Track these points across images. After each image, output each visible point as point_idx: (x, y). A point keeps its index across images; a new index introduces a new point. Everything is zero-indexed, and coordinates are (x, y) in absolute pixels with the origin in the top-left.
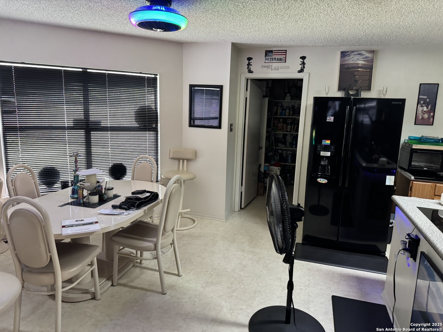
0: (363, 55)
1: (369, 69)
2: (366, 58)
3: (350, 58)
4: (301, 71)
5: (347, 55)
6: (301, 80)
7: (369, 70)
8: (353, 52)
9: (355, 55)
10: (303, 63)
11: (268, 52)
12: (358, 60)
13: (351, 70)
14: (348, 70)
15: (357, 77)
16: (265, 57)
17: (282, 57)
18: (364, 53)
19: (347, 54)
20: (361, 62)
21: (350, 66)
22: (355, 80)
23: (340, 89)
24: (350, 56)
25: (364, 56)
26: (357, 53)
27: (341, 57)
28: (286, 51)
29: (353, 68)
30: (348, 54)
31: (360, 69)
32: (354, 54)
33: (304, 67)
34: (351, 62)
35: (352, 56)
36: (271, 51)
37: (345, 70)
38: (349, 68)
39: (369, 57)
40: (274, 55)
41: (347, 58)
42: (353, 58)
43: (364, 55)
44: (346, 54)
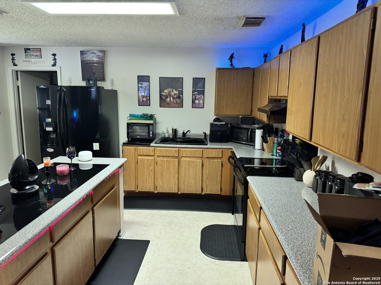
0: (96, 54)
1: (102, 64)
2: (98, 56)
3: (87, 55)
4: (54, 65)
5: (85, 53)
8: (88, 51)
9: (90, 53)
10: (55, 59)
11: (27, 50)
12: (93, 57)
13: (89, 65)
15: (94, 70)
16: (25, 53)
17: (38, 54)
18: (96, 52)
19: (85, 52)
20: (95, 59)
21: (88, 62)
22: (93, 73)
23: (83, 80)
24: (87, 54)
25: (97, 55)
26: (91, 52)
27: (81, 55)
28: (41, 49)
29: (90, 63)
30: (86, 53)
31: (95, 64)
32: (89, 52)
33: (56, 62)
34: (88, 59)
35: (89, 54)
36: (29, 49)
37: (85, 65)
38: (88, 64)
39: (100, 56)
40: (32, 52)
41: (85, 56)
42: (89, 55)
43: (97, 53)
44: (84, 53)
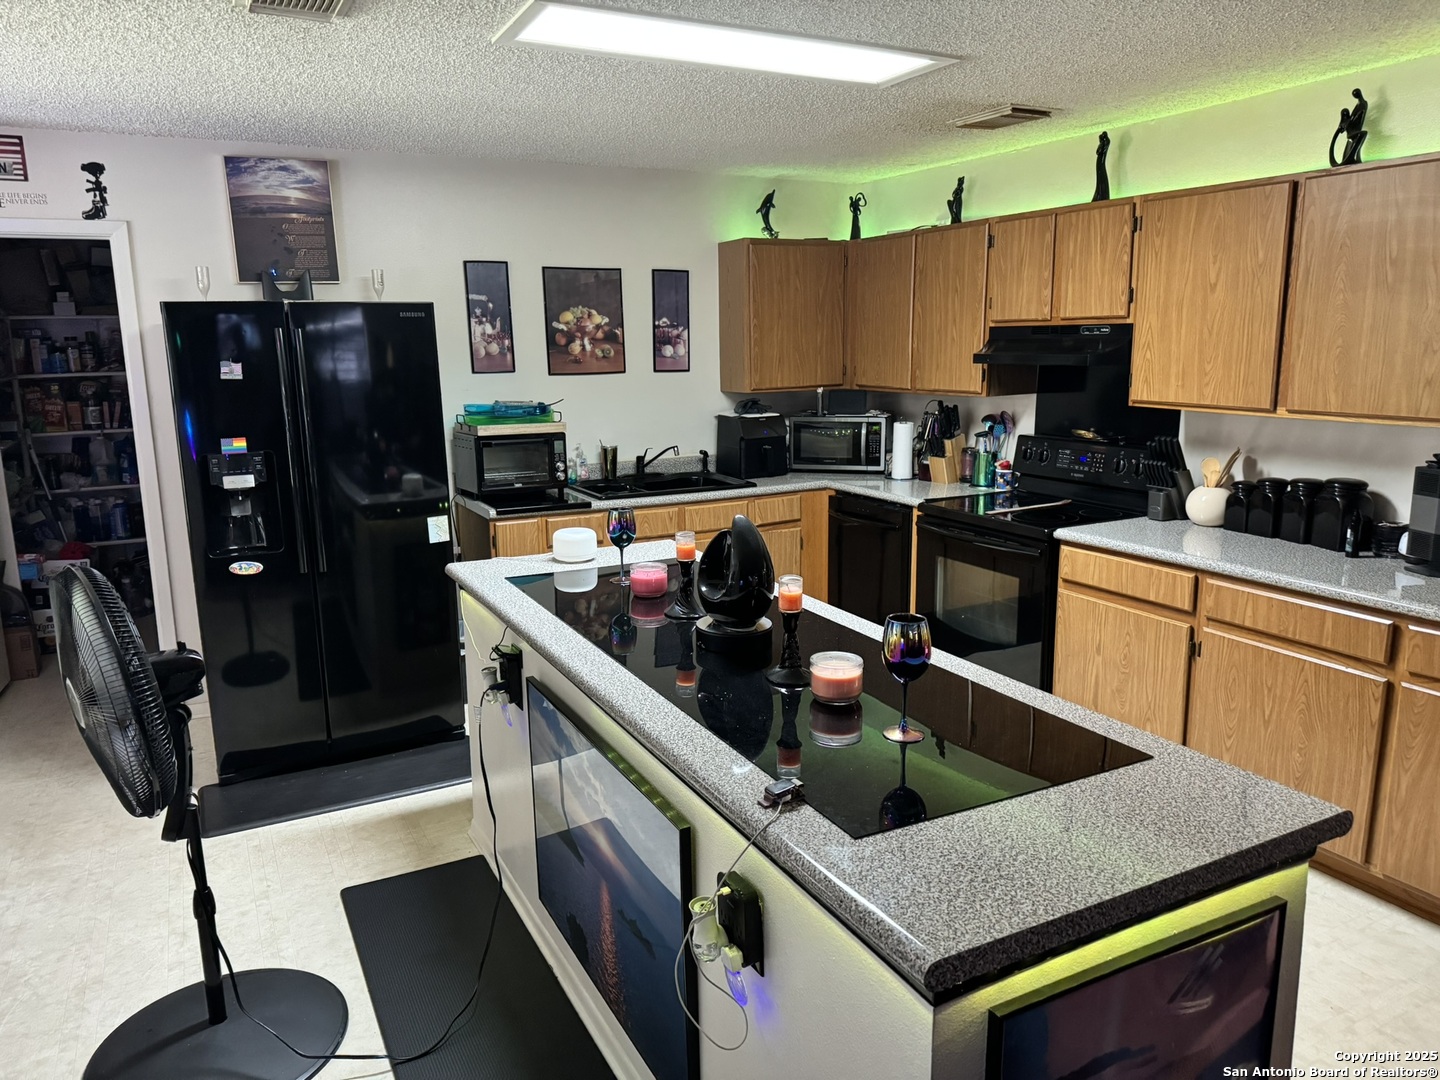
0: (295, 172)
1: (322, 214)
2: (306, 180)
3: (258, 178)
4: (97, 213)
5: (246, 168)
6: (105, 245)
7: (321, 219)
8: (262, 160)
9: (270, 169)
10: (99, 188)
12: (283, 185)
13: (268, 216)
14: (260, 216)
15: (291, 238)
17: (6, 159)
18: (297, 165)
19: (246, 165)
20: (294, 195)
21: (265, 203)
22: (286, 249)
23: (244, 275)
24: (255, 173)
25: (300, 177)
26: (276, 164)
27: (228, 175)
28: (19, 138)
29: (273, 209)
30: (250, 167)
31: (294, 215)
32: (266, 166)
33: (104, 200)
34: (260, 190)
35: (263, 173)
37: (248, 216)
38: (261, 211)
39: (314, 181)
41: (246, 179)
42: (265, 178)
43: (300, 171)
44: (243, 165)
